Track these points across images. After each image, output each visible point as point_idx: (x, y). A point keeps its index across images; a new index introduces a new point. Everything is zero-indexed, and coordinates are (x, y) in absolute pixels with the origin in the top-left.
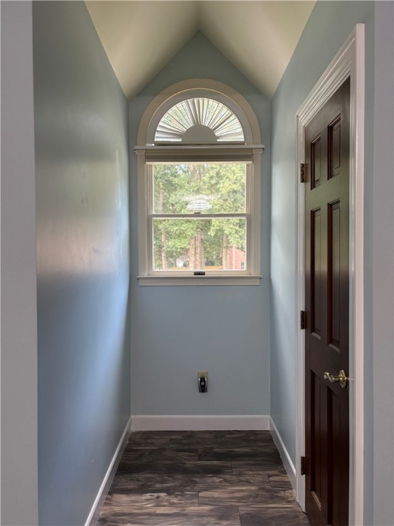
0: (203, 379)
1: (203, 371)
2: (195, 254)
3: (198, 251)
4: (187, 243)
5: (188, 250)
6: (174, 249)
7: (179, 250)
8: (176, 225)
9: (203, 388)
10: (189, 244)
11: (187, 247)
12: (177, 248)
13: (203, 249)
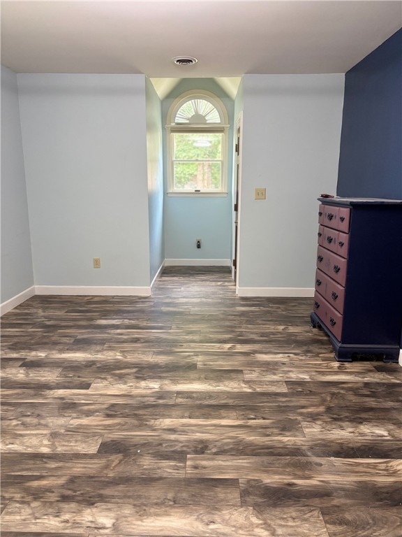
0: (199, 242)
1: (199, 238)
2: (203, 179)
3: (206, 177)
4: (195, 169)
5: (196, 176)
6: (182, 175)
7: (187, 176)
8: (184, 151)
9: (199, 246)
10: (197, 170)
11: (195, 173)
12: (185, 174)
13: (210, 175)
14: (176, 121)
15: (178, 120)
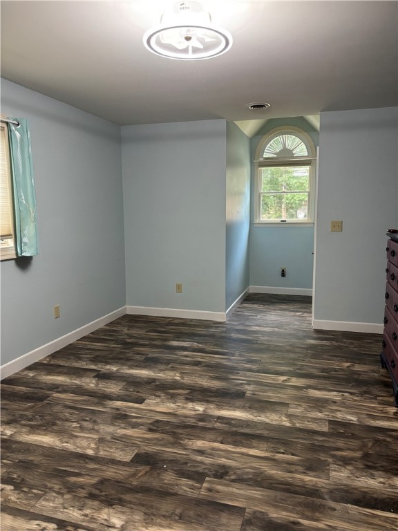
0: (283, 271)
1: (283, 267)
9: (283, 274)
14: (264, 156)
15: (266, 155)
